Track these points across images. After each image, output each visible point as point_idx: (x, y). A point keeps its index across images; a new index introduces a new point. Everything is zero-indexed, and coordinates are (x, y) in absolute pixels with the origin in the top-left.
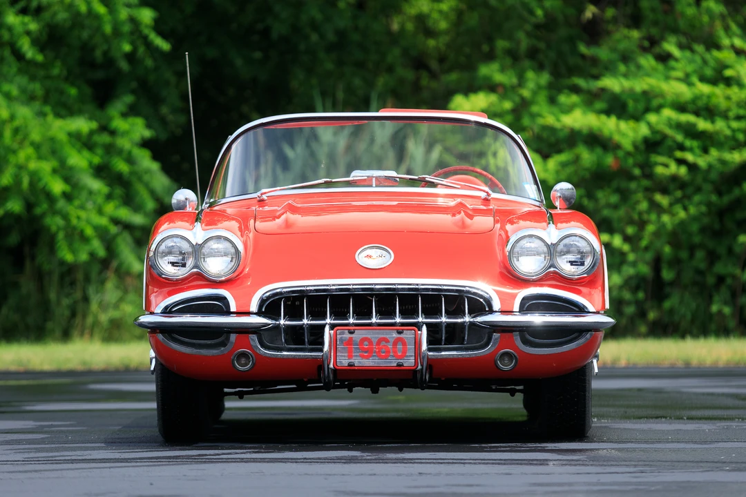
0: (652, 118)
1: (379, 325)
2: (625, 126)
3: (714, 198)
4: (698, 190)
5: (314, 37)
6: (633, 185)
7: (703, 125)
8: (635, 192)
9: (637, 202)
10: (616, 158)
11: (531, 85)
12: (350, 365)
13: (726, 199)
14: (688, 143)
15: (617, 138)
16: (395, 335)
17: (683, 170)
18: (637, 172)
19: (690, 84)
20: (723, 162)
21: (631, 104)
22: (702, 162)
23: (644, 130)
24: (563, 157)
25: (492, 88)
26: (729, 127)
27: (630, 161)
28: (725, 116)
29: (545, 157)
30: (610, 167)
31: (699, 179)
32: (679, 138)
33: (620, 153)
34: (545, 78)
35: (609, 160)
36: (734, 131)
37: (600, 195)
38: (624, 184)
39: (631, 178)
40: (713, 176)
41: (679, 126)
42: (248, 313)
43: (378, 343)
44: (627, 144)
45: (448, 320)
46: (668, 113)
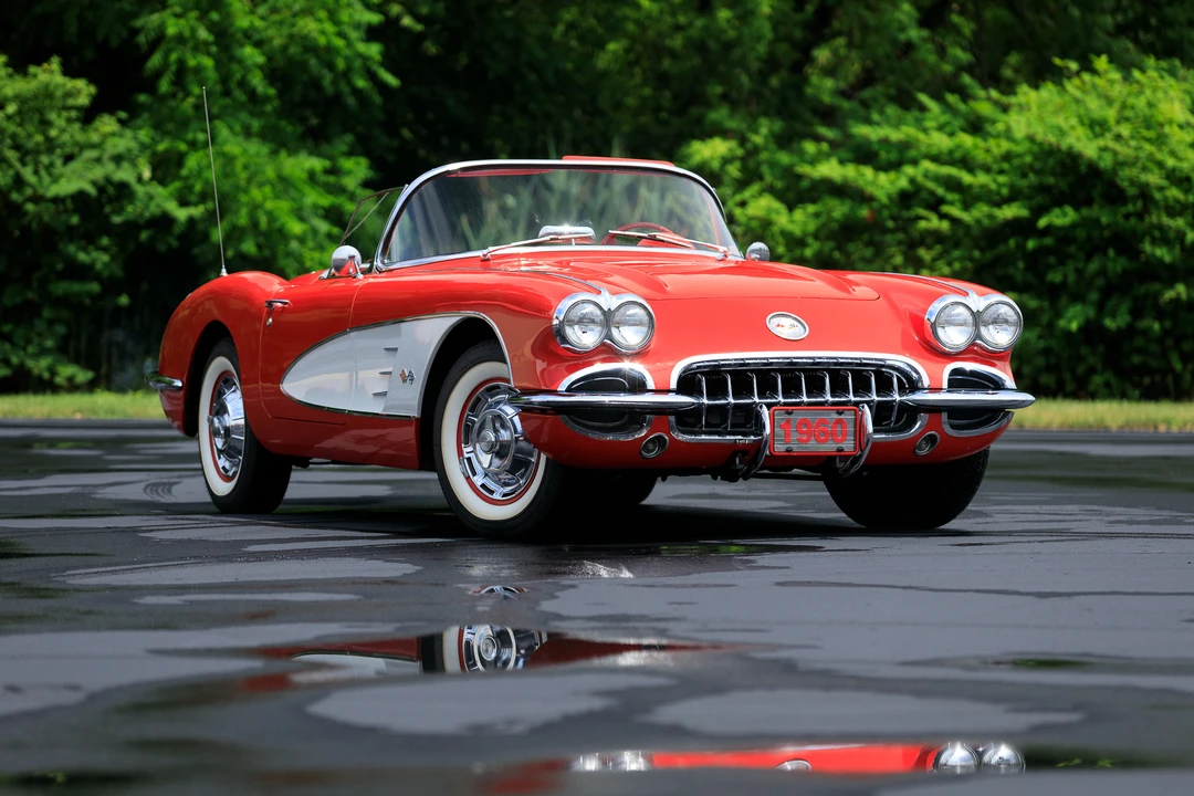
0: (909, 170)
1: (810, 404)
2: (883, 178)
3: (977, 254)
4: (957, 245)
5: (532, 77)
6: (889, 238)
7: (967, 178)
8: (889, 246)
9: (892, 256)
10: (871, 209)
11: (764, 130)
12: (788, 450)
13: (989, 255)
14: (950, 196)
15: (870, 189)
16: (836, 416)
17: (945, 225)
18: (890, 224)
19: (952, 134)
20: (991, 217)
21: (883, 155)
22: (966, 217)
23: (903, 183)
24: (811, 208)
25: (724, 133)
26: (995, 181)
27: (886, 213)
28: (987, 169)
29: (791, 208)
30: (864, 219)
31: (961, 232)
32: (940, 191)
33: (875, 205)
34: (778, 125)
35: (864, 212)
36: (1000, 185)
37: (851, 247)
38: (878, 238)
39: (885, 231)
40: (976, 231)
41: (938, 179)
42: (668, 391)
43: (818, 425)
44: (881, 196)
45: (880, 399)
46: (927, 165)
